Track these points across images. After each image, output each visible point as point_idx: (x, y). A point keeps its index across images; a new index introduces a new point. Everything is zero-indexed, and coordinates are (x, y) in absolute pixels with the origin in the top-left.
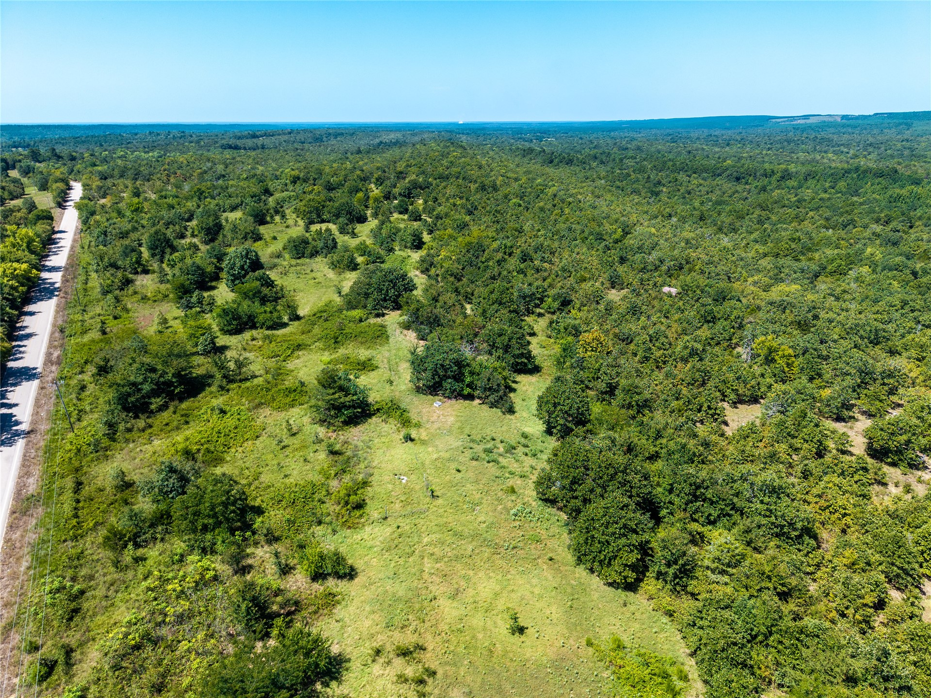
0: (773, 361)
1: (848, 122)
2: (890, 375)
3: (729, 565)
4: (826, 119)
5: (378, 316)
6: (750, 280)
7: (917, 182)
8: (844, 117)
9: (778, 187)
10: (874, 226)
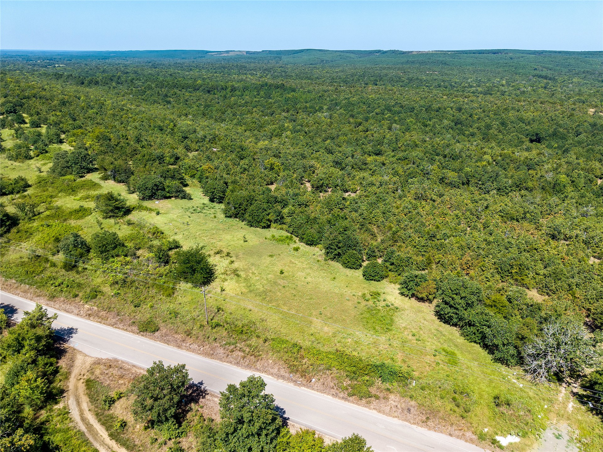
0: (273, 169)
1: (251, 56)
2: (312, 167)
3: (292, 214)
4: (238, 53)
5: (81, 177)
6: (248, 141)
7: (294, 90)
8: (247, 52)
9: (232, 96)
10: (283, 114)
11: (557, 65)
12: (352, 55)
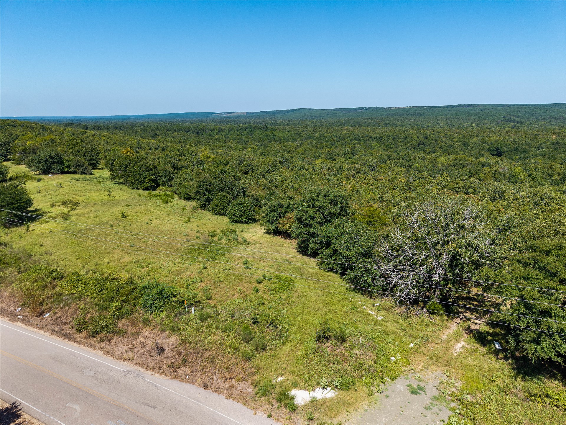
1: (249, 115)
8: (247, 113)
11: (525, 114)
12: (338, 112)
